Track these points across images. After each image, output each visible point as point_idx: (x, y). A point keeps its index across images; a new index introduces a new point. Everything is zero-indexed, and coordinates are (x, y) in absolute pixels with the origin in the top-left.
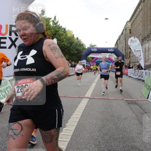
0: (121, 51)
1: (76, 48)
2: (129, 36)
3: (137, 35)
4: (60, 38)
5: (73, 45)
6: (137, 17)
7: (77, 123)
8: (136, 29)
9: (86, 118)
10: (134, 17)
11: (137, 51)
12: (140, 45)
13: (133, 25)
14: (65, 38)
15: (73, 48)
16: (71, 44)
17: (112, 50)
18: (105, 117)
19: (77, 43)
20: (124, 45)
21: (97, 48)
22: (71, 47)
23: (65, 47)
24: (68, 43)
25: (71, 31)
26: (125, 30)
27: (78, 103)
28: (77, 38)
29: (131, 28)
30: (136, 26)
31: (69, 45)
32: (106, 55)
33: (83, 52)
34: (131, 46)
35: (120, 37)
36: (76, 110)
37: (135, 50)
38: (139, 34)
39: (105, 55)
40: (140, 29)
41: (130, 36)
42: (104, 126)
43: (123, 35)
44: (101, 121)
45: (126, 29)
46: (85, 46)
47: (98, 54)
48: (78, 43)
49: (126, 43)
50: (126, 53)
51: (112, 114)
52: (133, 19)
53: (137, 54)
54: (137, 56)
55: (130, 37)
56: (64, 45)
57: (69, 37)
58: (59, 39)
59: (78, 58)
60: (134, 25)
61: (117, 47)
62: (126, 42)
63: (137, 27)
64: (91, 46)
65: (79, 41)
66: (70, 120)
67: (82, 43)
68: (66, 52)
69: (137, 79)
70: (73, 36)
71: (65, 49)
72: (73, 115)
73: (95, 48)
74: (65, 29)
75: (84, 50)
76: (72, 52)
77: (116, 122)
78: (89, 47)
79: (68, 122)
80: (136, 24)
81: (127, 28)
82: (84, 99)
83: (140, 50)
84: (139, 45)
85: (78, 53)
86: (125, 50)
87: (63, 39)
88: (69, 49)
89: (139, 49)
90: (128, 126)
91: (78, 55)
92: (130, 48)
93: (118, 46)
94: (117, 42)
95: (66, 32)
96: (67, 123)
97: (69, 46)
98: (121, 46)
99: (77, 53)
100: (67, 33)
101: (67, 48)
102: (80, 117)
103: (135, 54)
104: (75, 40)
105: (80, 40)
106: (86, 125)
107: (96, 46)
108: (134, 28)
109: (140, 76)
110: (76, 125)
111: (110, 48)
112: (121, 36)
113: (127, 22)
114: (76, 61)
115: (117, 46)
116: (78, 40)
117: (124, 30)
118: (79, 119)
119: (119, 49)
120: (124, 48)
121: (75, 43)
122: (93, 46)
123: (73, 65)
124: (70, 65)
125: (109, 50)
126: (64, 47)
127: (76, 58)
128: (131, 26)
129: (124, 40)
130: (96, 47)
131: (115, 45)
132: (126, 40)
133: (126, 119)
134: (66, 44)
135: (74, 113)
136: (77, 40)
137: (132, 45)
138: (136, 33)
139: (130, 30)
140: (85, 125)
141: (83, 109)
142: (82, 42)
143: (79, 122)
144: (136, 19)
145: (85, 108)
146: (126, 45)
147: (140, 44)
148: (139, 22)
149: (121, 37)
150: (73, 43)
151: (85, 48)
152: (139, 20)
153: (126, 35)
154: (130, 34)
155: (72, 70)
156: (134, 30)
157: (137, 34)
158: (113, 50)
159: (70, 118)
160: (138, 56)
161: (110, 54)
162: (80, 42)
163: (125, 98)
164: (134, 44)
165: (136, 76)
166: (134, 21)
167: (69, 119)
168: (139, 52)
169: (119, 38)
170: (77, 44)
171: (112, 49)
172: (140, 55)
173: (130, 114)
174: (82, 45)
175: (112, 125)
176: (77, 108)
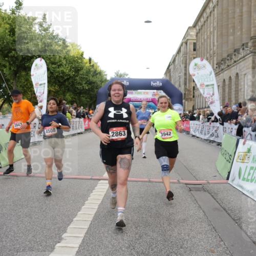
0: (177, 86)
1: (86, 78)
2: (191, 56)
3: (208, 55)
4: (55, 59)
5: (81, 72)
6: (209, 20)
7: (85, 231)
8: (206, 43)
9: (105, 221)
10: (202, 20)
11: (207, 86)
12: (213, 74)
13: (199, 35)
14: (65, 58)
15: (82, 79)
16: (78, 70)
17: (159, 84)
18: (143, 217)
19: (89, 70)
20: (182, 74)
21: (129, 80)
22: (77, 76)
23: (66, 78)
24: (70, 70)
25: (77, 45)
26: (184, 44)
27: (89, 190)
28: (90, 60)
29: (197, 40)
30: (205, 38)
31: (74, 73)
32: (147, 93)
33: (101, 87)
34: (194, 75)
35: (175, 58)
36: (83, 204)
37: (203, 84)
38: (212, 51)
39: (144, 93)
40: (214, 43)
41: (195, 56)
42: (140, 237)
43: (181, 54)
44: (134, 227)
45: (186, 43)
46: (106, 75)
47: (131, 91)
48: (92, 69)
49: (186, 70)
50: (185, 89)
51: (157, 211)
52: (200, 24)
53: (205, 92)
54: (205, 95)
55: (194, 58)
56: (63, 72)
57: (74, 57)
58: (52, 60)
59: (91, 99)
60: (202, 35)
61: (168, 78)
62: (186, 67)
63: (207, 38)
64: (117, 75)
65: (93, 66)
66: (71, 226)
67: (99, 70)
68: (67, 86)
69: (207, 140)
70: (82, 55)
71: (65, 81)
72: (78, 215)
73: (126, 79)
74: (64, 41)
75: (103, 84)
76: (79, 87)
77: (164, 227)
78: (114, 77)
79: (68, 231)
80: (205, 33)
81: (188, 39)
82: (101, 181)
83: (213, 85)
84: (211, 73)
85: (92, 90)
86: (185, 84)
87: (60, 61)
88: (72, 82)
89: (210, 81)
90: (188, 236)
91: (92, 93)
92: (194, 81)
93: (170, 75)
94: (168, 68)
95: (67, 46)
96: (65, 232)
97: (74, 75)
98: (177, 75)
99: (89, 90)
100: (68, 48)
101: (68, 79)
102: (91, 219)
103: (201, 91)
104: (86, 63)
105: (96, 63)
106: (104, 234)
107: (127, 75)
108: (203, 41)
109: (212, 135)
110: (83, 235)
111: (155, 80)
112: (176, 56)
113: (189, 28)
114: (86, 104)
115: (168, 75)
116: (92, 64)
117: (182, 45)
118: (90, 222)
119: (172, 82)
120: (182, 80)
121: (85, 68)
122: (121, 76)
123: (80, 112)
124: (75, 114)
125: (152, 83)
126: (62, 77)
127: (88, 100)
128: (197, 36)
129: (183, 63)
130: (127, 77)
131: (166, 74)
132: (186, 64)
133: (184, 221)
134: (67, 71)
135: (79, 211)
136: (90, 63)
137: (198, 74)
138: (206, 51)
139: (195, 44)
140: (102, 235)
141: (99, 202)
142: (99, 66)
143: (89, 229)
144: (206, 24)
145: (103, 200)
146: (185, 74)
147: (213, 71)
148: (212, 30)
149: (177, 58)
150: (82, 68)
151: (106, 80)
152: (212, 25)
153: (186, 53)
154: (195, 52)
155: (78, 123)
156: (202, 43)
157: (207, 53)
158: (161, 84)
159: (71, 223)
160: (208, 96)
161: (155, 91)
162: (95, 68)
163: (182, 179)
164: (202, 72)
165: (205, 134)
166: (202, 26)
167: (69, 225)
168: (210, 87)
169: (174, 61)
170: (89, 72)
171: (158, 82)
172: (211, 93)
173: (192, 212)
174: (100, 73)
175: (155, 235)
176: (87, 200)
